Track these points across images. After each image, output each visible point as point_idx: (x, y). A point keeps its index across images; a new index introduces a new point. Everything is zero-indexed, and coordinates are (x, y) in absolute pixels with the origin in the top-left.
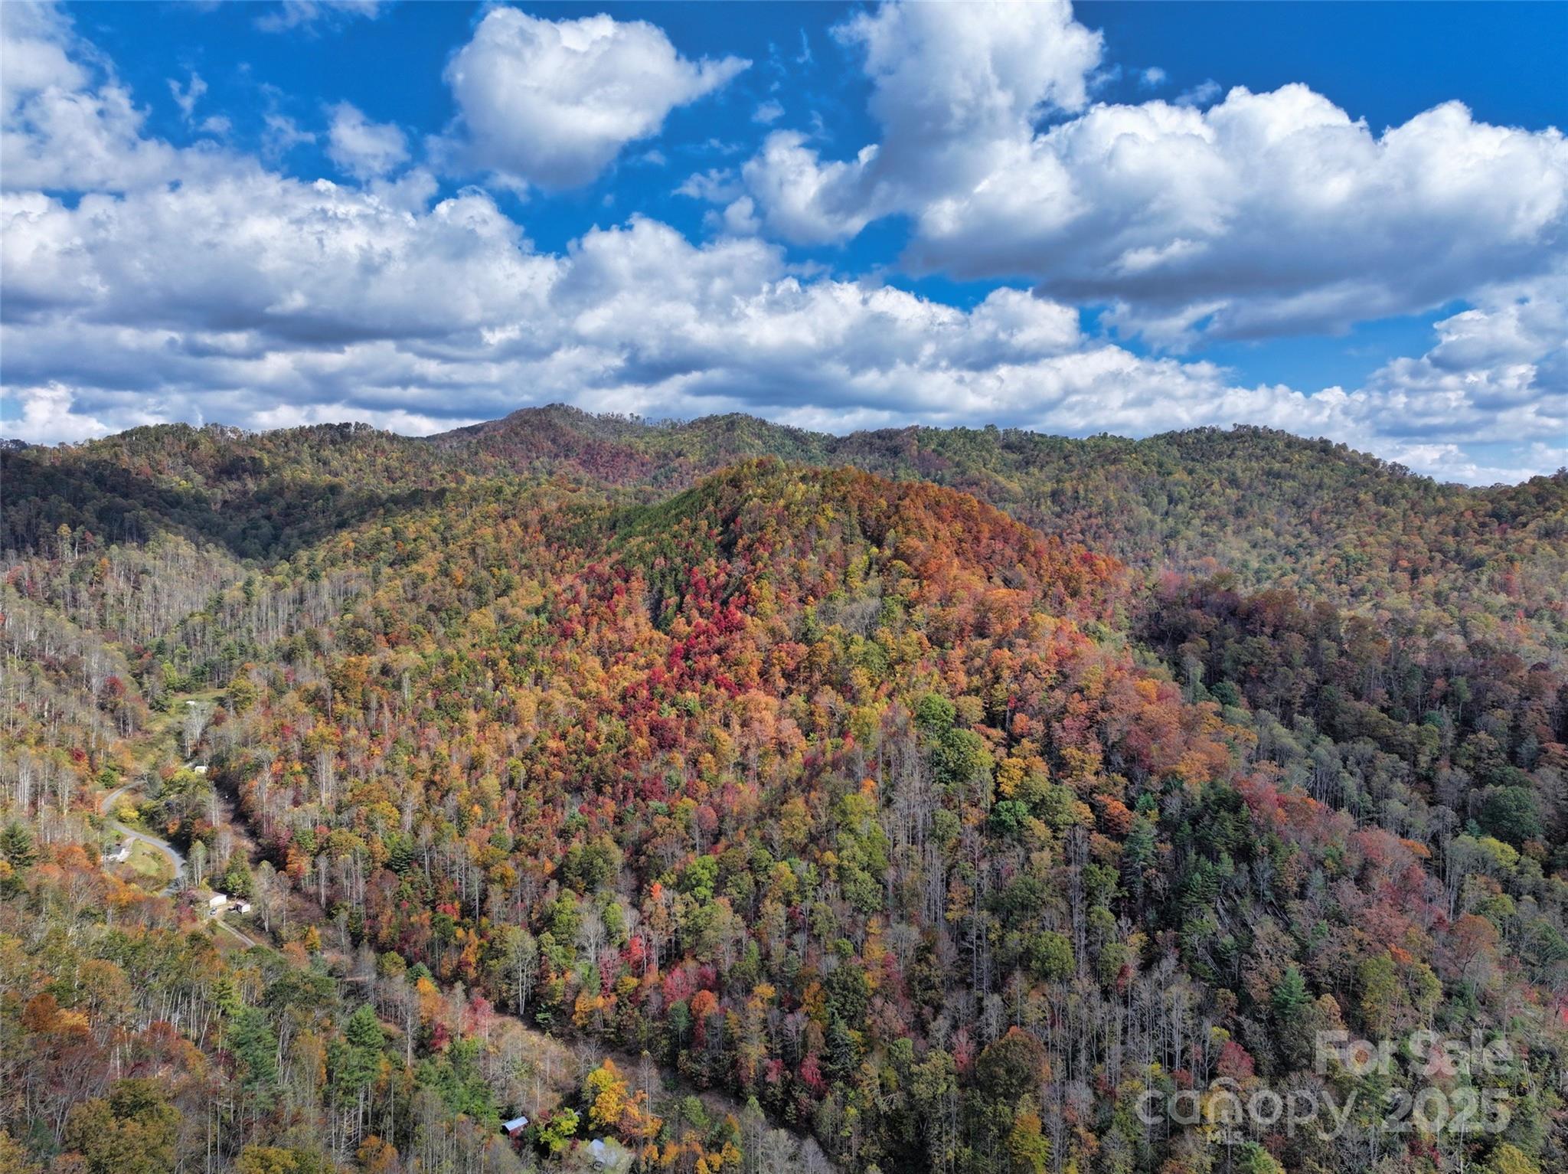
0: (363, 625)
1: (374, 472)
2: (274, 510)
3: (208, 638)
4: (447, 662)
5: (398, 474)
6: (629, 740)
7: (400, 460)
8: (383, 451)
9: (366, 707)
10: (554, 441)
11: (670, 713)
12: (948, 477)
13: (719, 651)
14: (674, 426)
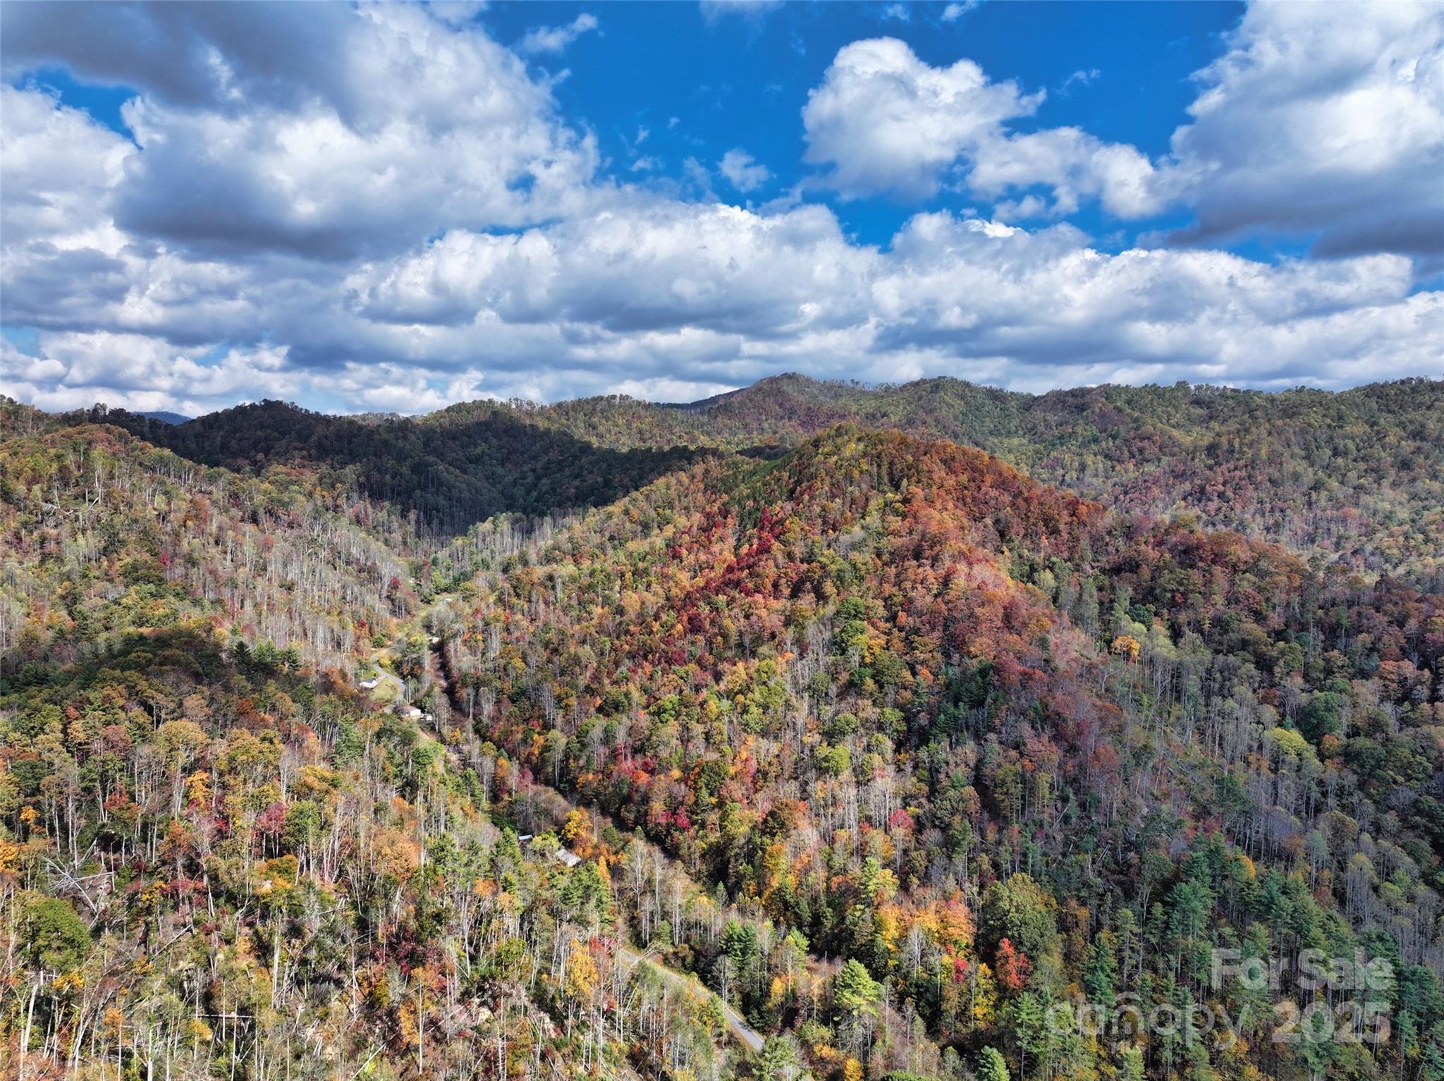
0: (559, 549)
1: (629, 434)
2: (539, 465)
3: (466, 556)
4: (592, 574)
5: (647, 435)
6: (673, 626)
7: (651, 424)
8: (639, 417)
9: (530, 601)
10: (781, 405)
11: (704, 609)
12: (1123, 433)
13: (749, 567)
14: (888, 388)
